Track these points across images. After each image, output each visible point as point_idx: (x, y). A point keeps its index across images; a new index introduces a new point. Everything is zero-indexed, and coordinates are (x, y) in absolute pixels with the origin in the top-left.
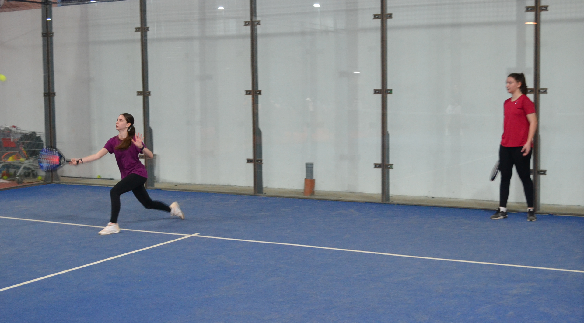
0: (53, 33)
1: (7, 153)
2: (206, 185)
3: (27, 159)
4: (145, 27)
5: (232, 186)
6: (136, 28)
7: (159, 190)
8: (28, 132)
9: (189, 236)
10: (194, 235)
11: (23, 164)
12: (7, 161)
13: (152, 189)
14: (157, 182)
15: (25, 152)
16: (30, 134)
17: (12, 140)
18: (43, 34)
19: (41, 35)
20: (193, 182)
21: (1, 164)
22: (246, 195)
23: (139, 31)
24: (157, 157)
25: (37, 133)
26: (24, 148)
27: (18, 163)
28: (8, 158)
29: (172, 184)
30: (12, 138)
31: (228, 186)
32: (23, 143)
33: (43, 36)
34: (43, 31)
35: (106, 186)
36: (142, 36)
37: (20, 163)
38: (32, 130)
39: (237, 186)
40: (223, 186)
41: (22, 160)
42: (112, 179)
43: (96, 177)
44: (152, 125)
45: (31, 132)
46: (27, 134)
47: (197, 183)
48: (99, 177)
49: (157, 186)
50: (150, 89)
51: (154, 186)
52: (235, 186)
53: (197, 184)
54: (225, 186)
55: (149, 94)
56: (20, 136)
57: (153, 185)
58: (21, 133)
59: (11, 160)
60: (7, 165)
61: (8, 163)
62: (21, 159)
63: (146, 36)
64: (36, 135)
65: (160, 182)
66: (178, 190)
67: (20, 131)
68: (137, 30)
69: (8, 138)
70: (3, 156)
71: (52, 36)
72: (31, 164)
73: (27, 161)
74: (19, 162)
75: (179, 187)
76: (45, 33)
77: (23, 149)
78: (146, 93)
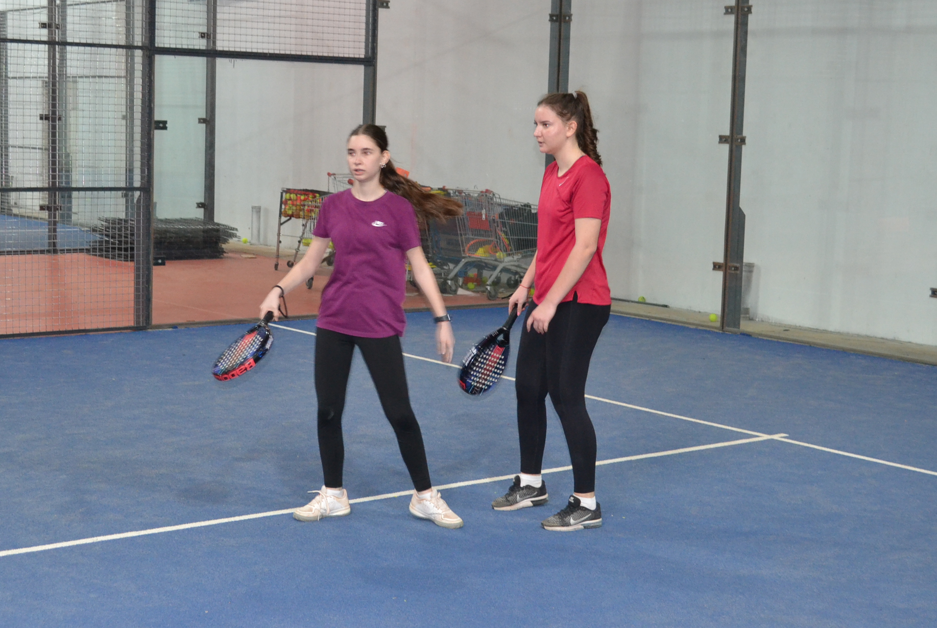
0: (570, 16)
1: (474, 241)
2: (848, 334)
3: (509, 255)
4: (746, 5)
5: (901, 342)
6: (727, 8)
7: (747, 335)
8: (516, 204)
9: (765, 437)
10: (776, 437)
11: (501, 262)
12: (473, 256)
13: (735, 334)
14: (751, 319)
15: (507, 242)
16: (520, 208)
17: (484, 217)
18: (551, 16)
19: (548, 18)
20: (822, 326)
21: (463, 260)
22: (924, 365)
23: (731, 13)
24: (755, 270)
25: (532, 207)
26: (506, 233)
27: (492, 260)
28: (477, 250)
29: (780, 325)
30: (484, 212)
31: (894, 340)
32: (504, 224)
33: (551, 20)
34: (552, 11)
35: (647, 319)
36: (737, 23)
37: (496, 260)
38: (525, 201)
39: (913, 343)
40: (882, 341)
41: (500, 255)
42: (666, 306)
43: (637, 300)
44: (744, 205)
45: (522, 204)
46: (512, 207)
47: (831, 329)
48: (641, 300)
49: (745, 326)
50: (746, 132)
51: (739, 328)
52: (910, 342)
53: (831, 332)
54: (887, 339)
55: (743, 141)
56: (499, 210)
57: (737, 325)
58: (500, 205)
59: (481, 253)
60: (474, 262)
61: (475, 260)
62: (498, 254)
63: (746, 24)
64: (530, 210)
65: (757, 320)
66: (787, 339)
67: (498, 200)
68: (728, 10)
69: (477, 212)
70: (468, 245)
71: (570, 20)
72: (516, 263)
73: (510, 258)
74: (494, 259)
75: (791, 335)
76: (557, 16)
77: (503, 235)
78: (738, 139)
